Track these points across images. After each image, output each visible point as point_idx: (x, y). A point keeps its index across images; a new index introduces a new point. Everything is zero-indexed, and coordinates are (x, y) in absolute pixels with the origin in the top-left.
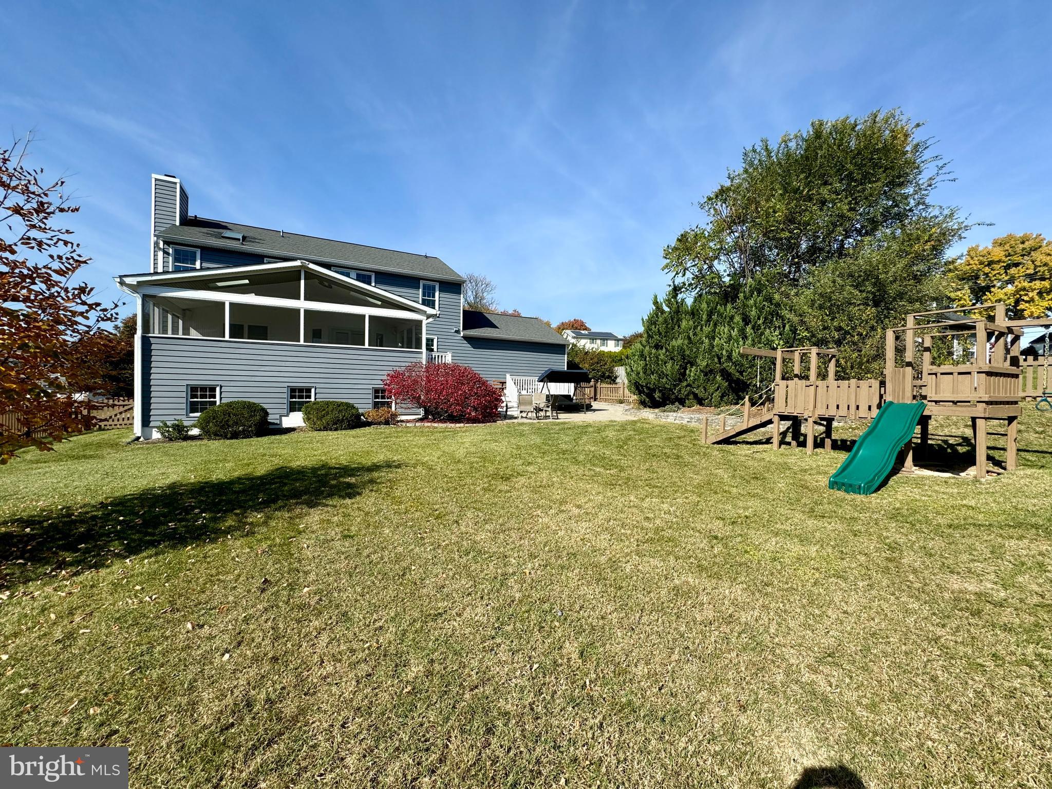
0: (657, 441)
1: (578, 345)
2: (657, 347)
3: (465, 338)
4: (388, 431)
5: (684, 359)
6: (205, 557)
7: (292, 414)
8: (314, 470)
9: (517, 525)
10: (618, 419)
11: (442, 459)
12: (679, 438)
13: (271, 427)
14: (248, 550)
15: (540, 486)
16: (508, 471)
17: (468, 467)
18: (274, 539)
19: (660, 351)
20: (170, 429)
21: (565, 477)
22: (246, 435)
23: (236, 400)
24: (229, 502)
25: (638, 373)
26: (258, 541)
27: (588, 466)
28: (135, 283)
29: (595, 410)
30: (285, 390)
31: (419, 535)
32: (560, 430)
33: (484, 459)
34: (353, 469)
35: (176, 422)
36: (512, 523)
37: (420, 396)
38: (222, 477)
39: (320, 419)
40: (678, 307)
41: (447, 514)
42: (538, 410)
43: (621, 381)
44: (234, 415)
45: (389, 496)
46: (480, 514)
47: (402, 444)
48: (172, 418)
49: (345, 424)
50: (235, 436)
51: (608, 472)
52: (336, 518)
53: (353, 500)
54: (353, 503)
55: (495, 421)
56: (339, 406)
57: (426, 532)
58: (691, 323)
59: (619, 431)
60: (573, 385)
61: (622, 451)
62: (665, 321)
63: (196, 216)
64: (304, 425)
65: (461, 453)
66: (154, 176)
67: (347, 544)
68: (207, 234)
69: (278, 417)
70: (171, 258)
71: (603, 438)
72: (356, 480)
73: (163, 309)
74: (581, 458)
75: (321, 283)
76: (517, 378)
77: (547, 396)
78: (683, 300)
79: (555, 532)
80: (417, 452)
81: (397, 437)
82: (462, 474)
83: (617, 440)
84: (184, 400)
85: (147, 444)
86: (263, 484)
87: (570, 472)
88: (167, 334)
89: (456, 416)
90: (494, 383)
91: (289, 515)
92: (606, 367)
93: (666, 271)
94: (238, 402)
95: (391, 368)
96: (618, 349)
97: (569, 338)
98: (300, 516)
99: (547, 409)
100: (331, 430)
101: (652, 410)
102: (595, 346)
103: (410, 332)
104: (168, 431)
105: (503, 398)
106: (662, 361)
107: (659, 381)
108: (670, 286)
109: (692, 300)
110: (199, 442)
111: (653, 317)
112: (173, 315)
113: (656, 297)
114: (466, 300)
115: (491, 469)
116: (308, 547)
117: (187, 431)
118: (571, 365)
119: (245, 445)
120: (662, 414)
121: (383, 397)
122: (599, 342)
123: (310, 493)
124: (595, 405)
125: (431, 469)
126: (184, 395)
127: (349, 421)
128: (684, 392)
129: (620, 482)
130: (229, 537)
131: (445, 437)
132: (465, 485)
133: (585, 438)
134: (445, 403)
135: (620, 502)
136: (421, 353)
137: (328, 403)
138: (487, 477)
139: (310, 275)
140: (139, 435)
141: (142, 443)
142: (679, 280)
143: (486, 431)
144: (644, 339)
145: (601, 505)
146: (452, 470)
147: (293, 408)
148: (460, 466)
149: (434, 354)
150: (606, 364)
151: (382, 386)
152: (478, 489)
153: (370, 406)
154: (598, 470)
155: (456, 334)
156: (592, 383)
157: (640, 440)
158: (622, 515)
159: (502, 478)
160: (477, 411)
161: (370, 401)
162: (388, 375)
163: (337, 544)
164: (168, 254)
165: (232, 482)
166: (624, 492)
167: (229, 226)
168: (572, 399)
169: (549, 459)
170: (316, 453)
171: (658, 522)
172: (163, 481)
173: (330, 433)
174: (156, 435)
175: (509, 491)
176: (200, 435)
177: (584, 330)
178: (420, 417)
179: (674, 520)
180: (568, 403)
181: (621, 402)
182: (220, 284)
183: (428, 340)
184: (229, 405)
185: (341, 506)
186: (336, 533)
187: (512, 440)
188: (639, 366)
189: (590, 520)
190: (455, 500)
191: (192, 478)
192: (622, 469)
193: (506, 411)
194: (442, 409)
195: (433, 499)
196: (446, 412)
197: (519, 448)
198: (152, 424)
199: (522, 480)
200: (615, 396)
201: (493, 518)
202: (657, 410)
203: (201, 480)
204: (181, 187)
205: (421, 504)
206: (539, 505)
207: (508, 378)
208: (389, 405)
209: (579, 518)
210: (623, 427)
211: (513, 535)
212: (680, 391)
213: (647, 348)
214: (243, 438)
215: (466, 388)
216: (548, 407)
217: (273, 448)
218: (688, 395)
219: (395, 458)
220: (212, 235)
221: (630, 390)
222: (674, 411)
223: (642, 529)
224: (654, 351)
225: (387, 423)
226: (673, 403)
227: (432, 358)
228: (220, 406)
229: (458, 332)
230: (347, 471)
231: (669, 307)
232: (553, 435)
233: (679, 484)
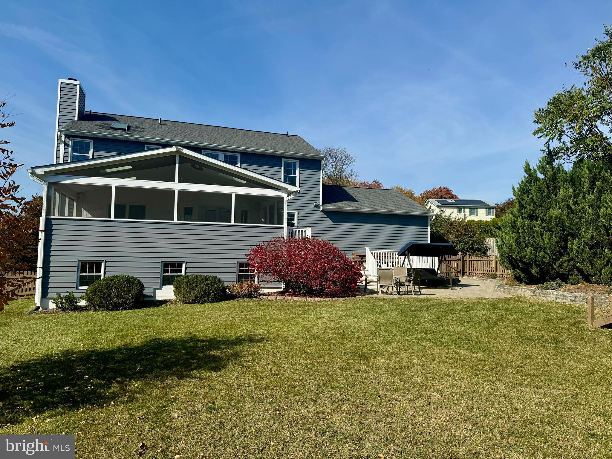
0: (534, 323)
1: (443, 215)
2: (531, 217)
3: (325, 212)
4: (250, 304)
5: (564, 230)
6: (93, 420)
7: (165, 288)
8: (183, 342)
9: (374, 407)
10: (488, 296)
11: (302, 334)
12: (561, 319)
13: (146, 299)
14: (128, 416)
15: (400, 368)
16: (367, 350)
17: (326, 343)
18: (149, 407)
19: (535, 222)
20: (63, 301)
21: (426, 359)
22: (125, 307)
23: (117, 274)
24: (113, 370)
25: (510, 246)
26: (136, 408)
27: (453, 348)
28: (43, 173)
29: (463, 286)
30: (159, 265)
31: (278, 412)
32: (423, 307)
33: (343, 336)
34: (218, 343)
35: (68, 294)
36: (369, 405)
37: (281, 270)
38: (105, 346)
39: (190, 292)
40: (555, 174)
41: (305, 392)
42: (399, 284)
43: (492, 254)
44: (116, 288)
45: (250, 370)
46: (338, 394)
47: (263, 318)
48: (65, 290)
49: (212, 297)
50: (115, 308)
51: (474, 355)
52: (202, 390)
53: (218, 374)
54: (218, 377)
55: (354, 296)
56: (207, 280)
57: (284, 409)
58: (570, 191)
59: (489, 309)
60: (437, 258)
61: (491, 332)
62: (540, 189)
63: (91, 111)
64: (175, 297)
65: (319, 328)
66: (61, 80)
67: (212, 416)
68: (99, 126)
69: (152, 290)
70: (70, 149)
71: (471, 318)
72: (221, 353)
73: (62, 194)
74: (445, 338)
75: (193, 166)
76: (376, 251)
77: (409, 270)
78: (560, 166)
79: (413, 418)
80: (278, 326)
81: (259, 311)
82: (320, 350)
83: (487, 320)
84: (75, 274)
85: (45, 313)
86: (139, 354)
87: (432, 354)
88: (64, 216)
89: (316, 290)
90: (352, 257)
91: (162, 385)
92: (475, 239)
93: (539, 135)
94: (119, 276)
95: (254, 243)
96: (490, 218)
97: (433, 207)
98: (171, 386)
99: (408, 284)
100: (199, 303)
101: (528, 287)
102: (462, 215)
103: (272, 208)
104: (62, 302)
105: (362, 272)
106: (537, 232)
107: (535, 255)
108: (544, 151)
109: (571, 165)
110: (85, 313)
111: (525, 185)
112: (70, 199)
113: (528, 164)
114: (326, 173)
115: (349, 346)
116: (178, 417)
117: (77, 302)
118: (434, 237)
119: (124, 317)
120: (540, 291)
121: (247, 271)
122: (467, 211)
123: (181, 365)
124: (463, 280)
125: (290, 344)
126: (75, 269)
127: (215, 295)
128: (566, 267)
129: (487, 367)
130: (112, 403)
131: (305, 312)
132: (322, 363)
133: (450, 317)
134: (305, 277)
135: (484, 390)
136: (283, 228)
137: (196, 277)
138: (345, 355)
139: (184, 159)
140: (39, 305)
141: (42, 313)
142: (555, 144)
143: (345, 306)
144: (515, 209)
145: (464, 391)
146: (311, 346)
147: (165, 282)
148: (318, 342)
149: (294, 229)
150: (474, 235)
151: (246, 260)
152: (336, 367)
153: (235, 280)
154: (463, 352)
155: (316, 209)
156: (459, 256)
157: (514, 321)
158: (487, 404)
159: (360, 357)
160: (336, 285)
161: (235, 275)
162: (252, 250)
163: (204, 415)
164: (68, 145)
165: (113, 352)
166: (491, 378)
167: (117, 118)
168: (437, 274)
169: (409, 338)
170: (185, 325)
171: (527, 413)
172: (59, 349)
173: (198, 306)
174: (52, 306)
175: (366, 371)
176: (86, 306)
177: (450, 198)
178: (281, 290)
179: (547, 413)
180: (432, 277)
181: (494, 277)
182: (108, 171)
183: (289, 215)
184: (112, 279)
185: (207, 378)
186: (203, 405)
187: (371, 316)
188: (511, 238)
189: (451, 407)
190: (313, 377)
191: (81, 346)
192: (490, 353)
193: (366, 285)
194: (302, 283)
195: (292, 376)
196: (306, 286)
197: (378, 325)
198: (49, 296)
199: (380, 360)
200: (486, 270)
201: (350, 398)
202: (534, 287)
203: (88, 348)
204: (80, 88)
205: (281, 380)
206: (397, 388)
207: (368, 252)
208: (252, 278)
209: (439, 405)
210: (494, 305)
211: (369, 417)
212: (561, 265)
213: (520, 219)
214: (122, 310)
215: (324, 262)
216: (410, 282)
217: (147, 320)
218: (571, 270)
219: (257, 332)
220: (103, 127)
221: (502, 265)
222: (555, 289)
223: (508, 420)
224: (527, 222)
225: (250, 296)
226: (553, 280)
227: (292, 233)
228: (104, 279)
229: (317, 206)
230: (213, 344)
231: (543, 174)
232: (414, 313)
233: (557, 372)
